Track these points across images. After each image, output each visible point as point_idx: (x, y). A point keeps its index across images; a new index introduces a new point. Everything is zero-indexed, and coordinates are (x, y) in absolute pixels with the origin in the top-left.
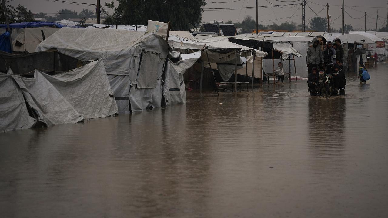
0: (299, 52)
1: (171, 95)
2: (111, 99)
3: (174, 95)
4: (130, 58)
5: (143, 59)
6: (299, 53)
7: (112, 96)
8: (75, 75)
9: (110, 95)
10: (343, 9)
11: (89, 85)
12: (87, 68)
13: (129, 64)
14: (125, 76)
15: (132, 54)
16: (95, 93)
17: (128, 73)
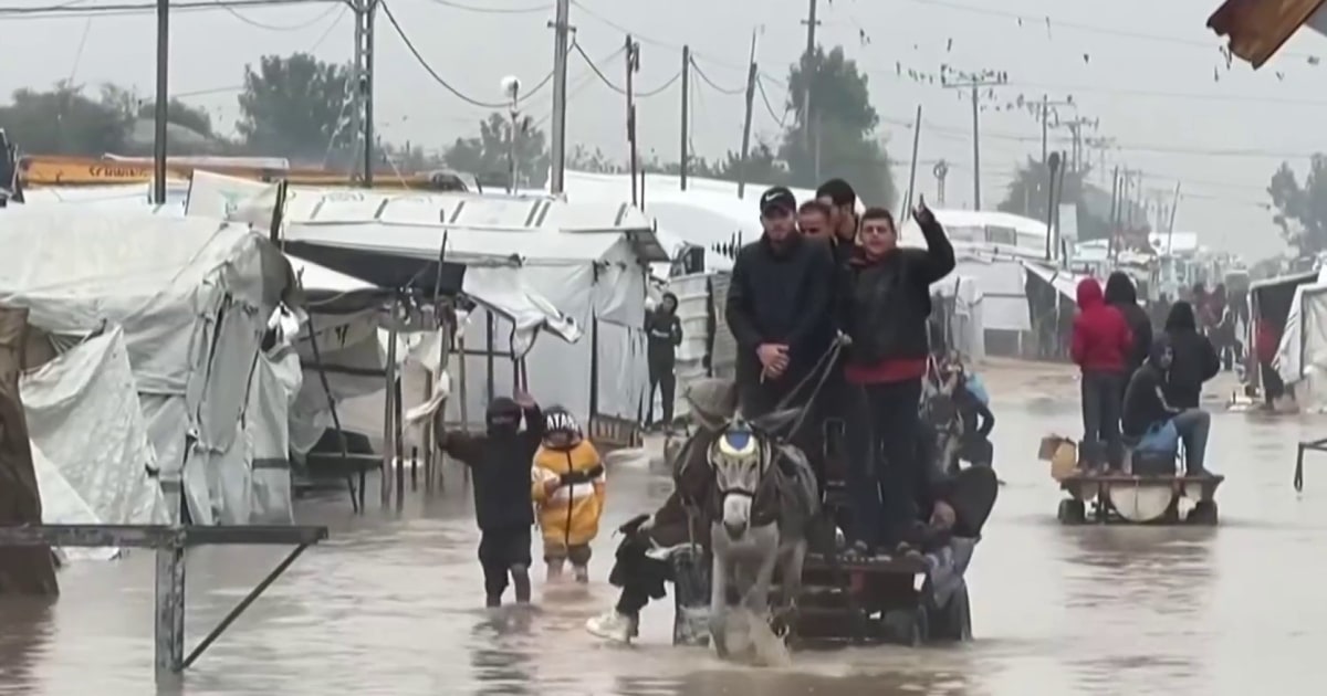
0: (567, 315)
1: (256, 487)
2: (152, 484)
3: (266, 487)
4: (192, 326)
5: (222, 332)
6: (570, 321)
7: (152, 472)
8: (52, 385)
9: (147, 468)
10: (562, 29)
11: (92, 424)
12: (83, 362)
13: (185, 351)
14: (168, 396)
15: (200, 310)
16: (111, 454)
17: (184, 387)
